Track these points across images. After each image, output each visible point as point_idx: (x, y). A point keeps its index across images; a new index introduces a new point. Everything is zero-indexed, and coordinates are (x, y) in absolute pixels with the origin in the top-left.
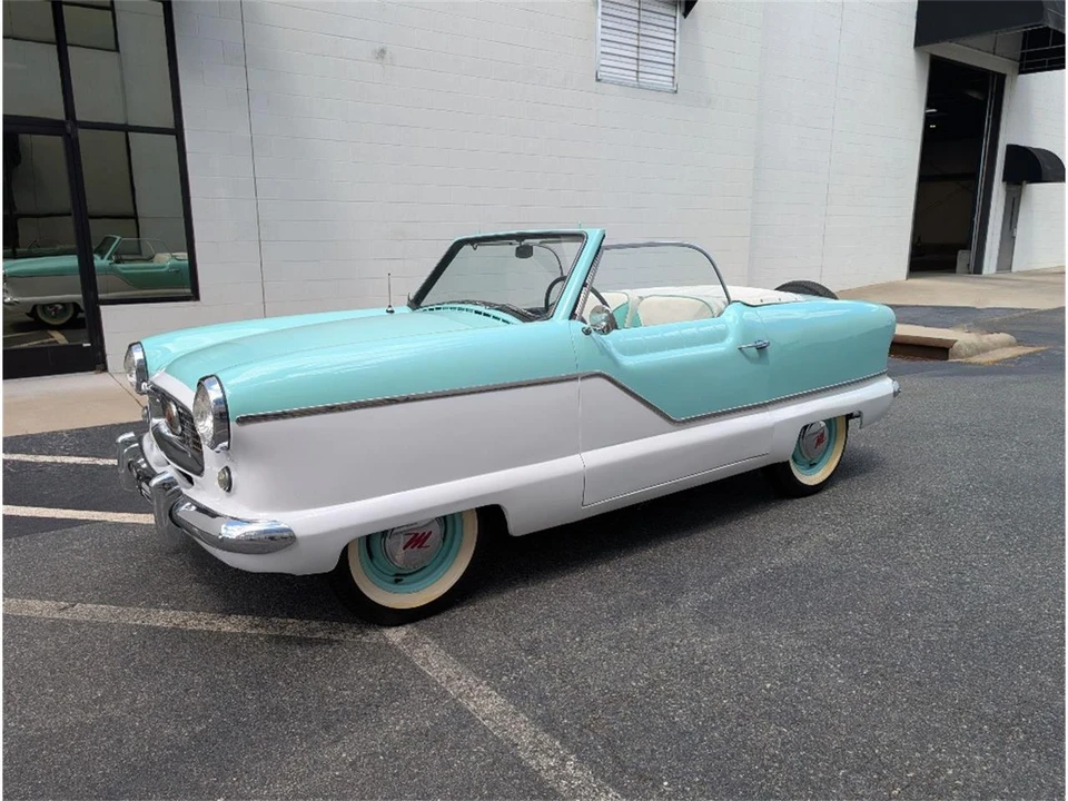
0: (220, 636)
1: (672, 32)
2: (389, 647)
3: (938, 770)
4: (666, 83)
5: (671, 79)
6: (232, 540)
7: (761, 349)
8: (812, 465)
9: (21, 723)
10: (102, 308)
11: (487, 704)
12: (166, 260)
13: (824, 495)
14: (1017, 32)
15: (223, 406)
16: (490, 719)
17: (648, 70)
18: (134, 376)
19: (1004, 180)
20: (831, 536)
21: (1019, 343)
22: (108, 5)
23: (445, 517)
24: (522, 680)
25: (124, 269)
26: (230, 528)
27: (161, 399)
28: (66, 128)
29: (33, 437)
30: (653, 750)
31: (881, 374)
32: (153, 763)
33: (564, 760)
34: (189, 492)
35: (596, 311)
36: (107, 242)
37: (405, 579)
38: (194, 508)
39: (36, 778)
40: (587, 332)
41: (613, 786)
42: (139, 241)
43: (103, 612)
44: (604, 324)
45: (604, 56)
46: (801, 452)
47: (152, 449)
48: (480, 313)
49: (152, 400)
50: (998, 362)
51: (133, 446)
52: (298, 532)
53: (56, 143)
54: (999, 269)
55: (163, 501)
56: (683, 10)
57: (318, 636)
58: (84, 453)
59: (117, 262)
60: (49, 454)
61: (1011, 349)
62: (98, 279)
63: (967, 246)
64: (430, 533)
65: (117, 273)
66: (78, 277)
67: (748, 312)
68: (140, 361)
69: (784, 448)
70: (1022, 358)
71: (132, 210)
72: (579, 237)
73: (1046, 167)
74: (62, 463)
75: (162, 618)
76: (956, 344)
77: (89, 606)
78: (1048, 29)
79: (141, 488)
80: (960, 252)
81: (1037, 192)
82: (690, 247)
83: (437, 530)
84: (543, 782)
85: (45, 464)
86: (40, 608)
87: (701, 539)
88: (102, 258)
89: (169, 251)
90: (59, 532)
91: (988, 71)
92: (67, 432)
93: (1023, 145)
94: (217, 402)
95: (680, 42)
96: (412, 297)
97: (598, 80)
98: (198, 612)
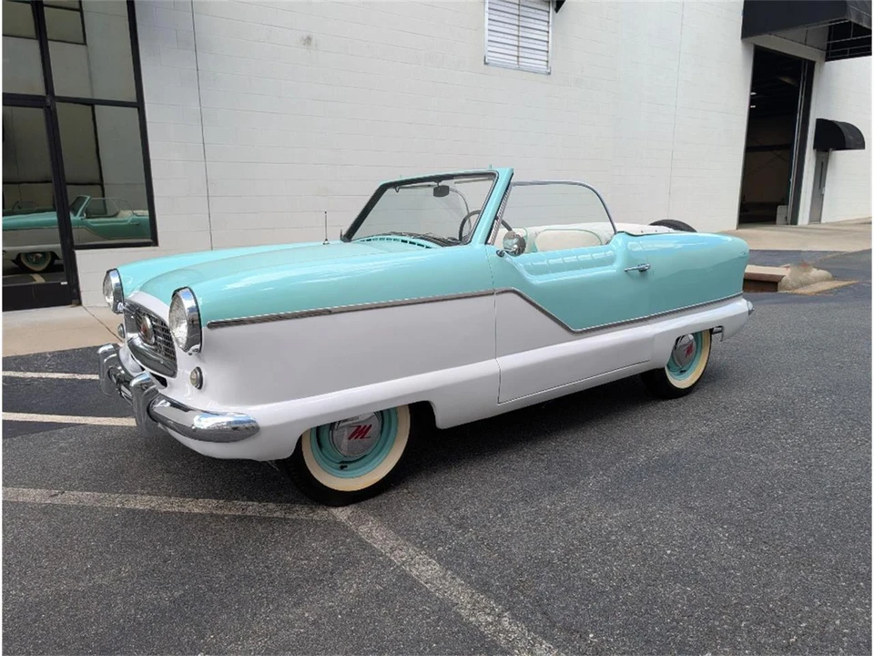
0: (191, 517)
1: (546, 24)
2: (337, 523)
3: (827, 621)
4: (542, 66)
5: (545, 63)
6: (203, 430)
7: (642, 271)
8: (682, 372)
9: (21, 591)
10: (77, 252)
11: (426, 570)
12: (127, 216)
13: (694, 397)
14: (824, 26)
15: (197, 313)
16: (431, 583)
17: (527, 55)
18: (112, 297)
19: (814, 148)
20: (704, 429)
21: (835, 278)
22: (77, 6)
23: (381, 412)
24: (455, 550)
25: (92, 222)
26: (203, 419)
27: (136, 315)
28: (46, 102)
29: (21, 357)
30: (576, 607)
31: (737, 296)
32: (140, 624)
33: (499, 616)
34: (162, 391)
35: (507, 237)
36: (80, 200)
37: (349, 466)
38: (168, 404)
39: (37, 638)
40: (501, 254)
41: (545, 638)
42: (104, 201)
43: (87, 497)
44: (516, 246)
45: (490, 43)
46: (674, 361)
47: (128, 359)
48: (406, 242)
49: (127, 317)
50: (819, 292)
51: (111, 356)
52: (262, 423)
53: (38, 114)
54: (811, 221)
55: (141, 401)
56: (555, 6)
57: (275, 515)
58: (64, 370)
59: (87, 218)
60: (35, 371)
61: (828, 283)
62: (74, 232)
63: (784, 202)
64: (371, 426)
65: (88, 226)
66: (57, 230)
67: (632, 242)
68: (117, 285)
69: (661, 357)
70: (839, 289)
71: (98, 177)
72: (491, 175)
73: (849, 137)
74: (47, 378)
75: (141, 502)
76: (784, 278)
77: (75, 492)
78: (850, 22)
79: (120, 390)
80: (779, 207)
81: (841, 158)
82: (581, 185)
83: (376, 424)
84: (483, 636)
85: (32, 379)
86: (34, 495)
87: (592, 432)
88: (75, 215)
89: (130, 209)
90: (47, 433)
91: (801, 58)
92: (50, 353)
93: (829, 119)
94: (191, 310)
95: (553, 32)
96: (343, 234)
97: (486, 63)
98: (170, 497)
